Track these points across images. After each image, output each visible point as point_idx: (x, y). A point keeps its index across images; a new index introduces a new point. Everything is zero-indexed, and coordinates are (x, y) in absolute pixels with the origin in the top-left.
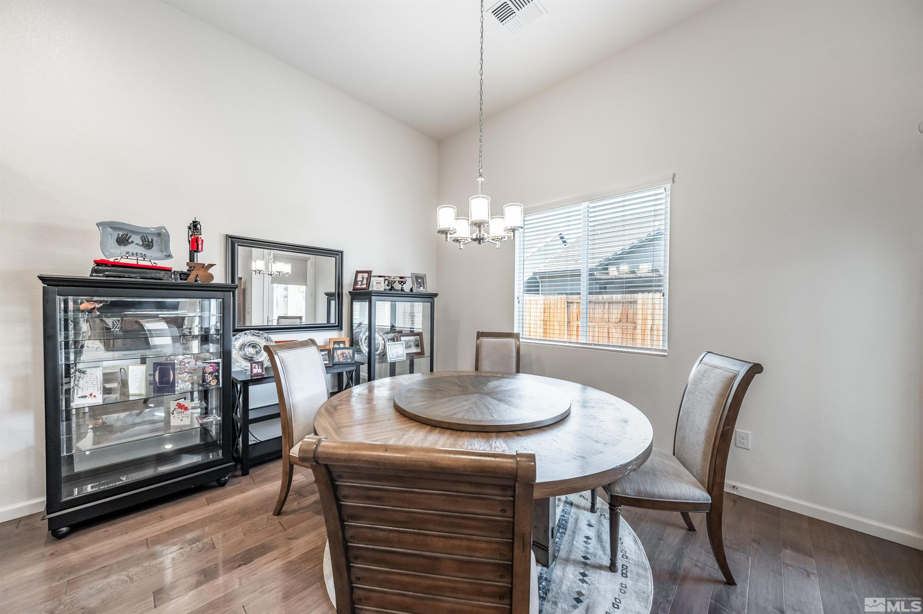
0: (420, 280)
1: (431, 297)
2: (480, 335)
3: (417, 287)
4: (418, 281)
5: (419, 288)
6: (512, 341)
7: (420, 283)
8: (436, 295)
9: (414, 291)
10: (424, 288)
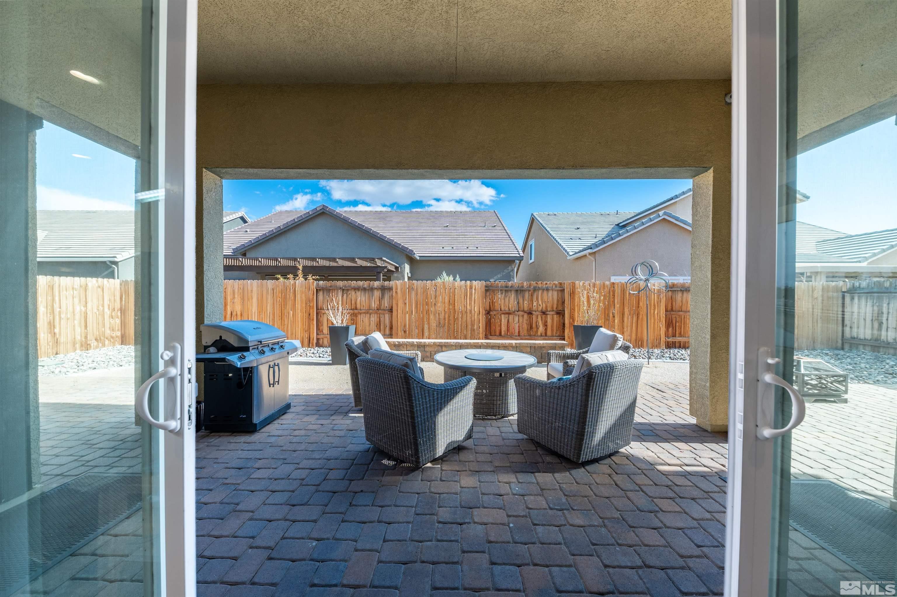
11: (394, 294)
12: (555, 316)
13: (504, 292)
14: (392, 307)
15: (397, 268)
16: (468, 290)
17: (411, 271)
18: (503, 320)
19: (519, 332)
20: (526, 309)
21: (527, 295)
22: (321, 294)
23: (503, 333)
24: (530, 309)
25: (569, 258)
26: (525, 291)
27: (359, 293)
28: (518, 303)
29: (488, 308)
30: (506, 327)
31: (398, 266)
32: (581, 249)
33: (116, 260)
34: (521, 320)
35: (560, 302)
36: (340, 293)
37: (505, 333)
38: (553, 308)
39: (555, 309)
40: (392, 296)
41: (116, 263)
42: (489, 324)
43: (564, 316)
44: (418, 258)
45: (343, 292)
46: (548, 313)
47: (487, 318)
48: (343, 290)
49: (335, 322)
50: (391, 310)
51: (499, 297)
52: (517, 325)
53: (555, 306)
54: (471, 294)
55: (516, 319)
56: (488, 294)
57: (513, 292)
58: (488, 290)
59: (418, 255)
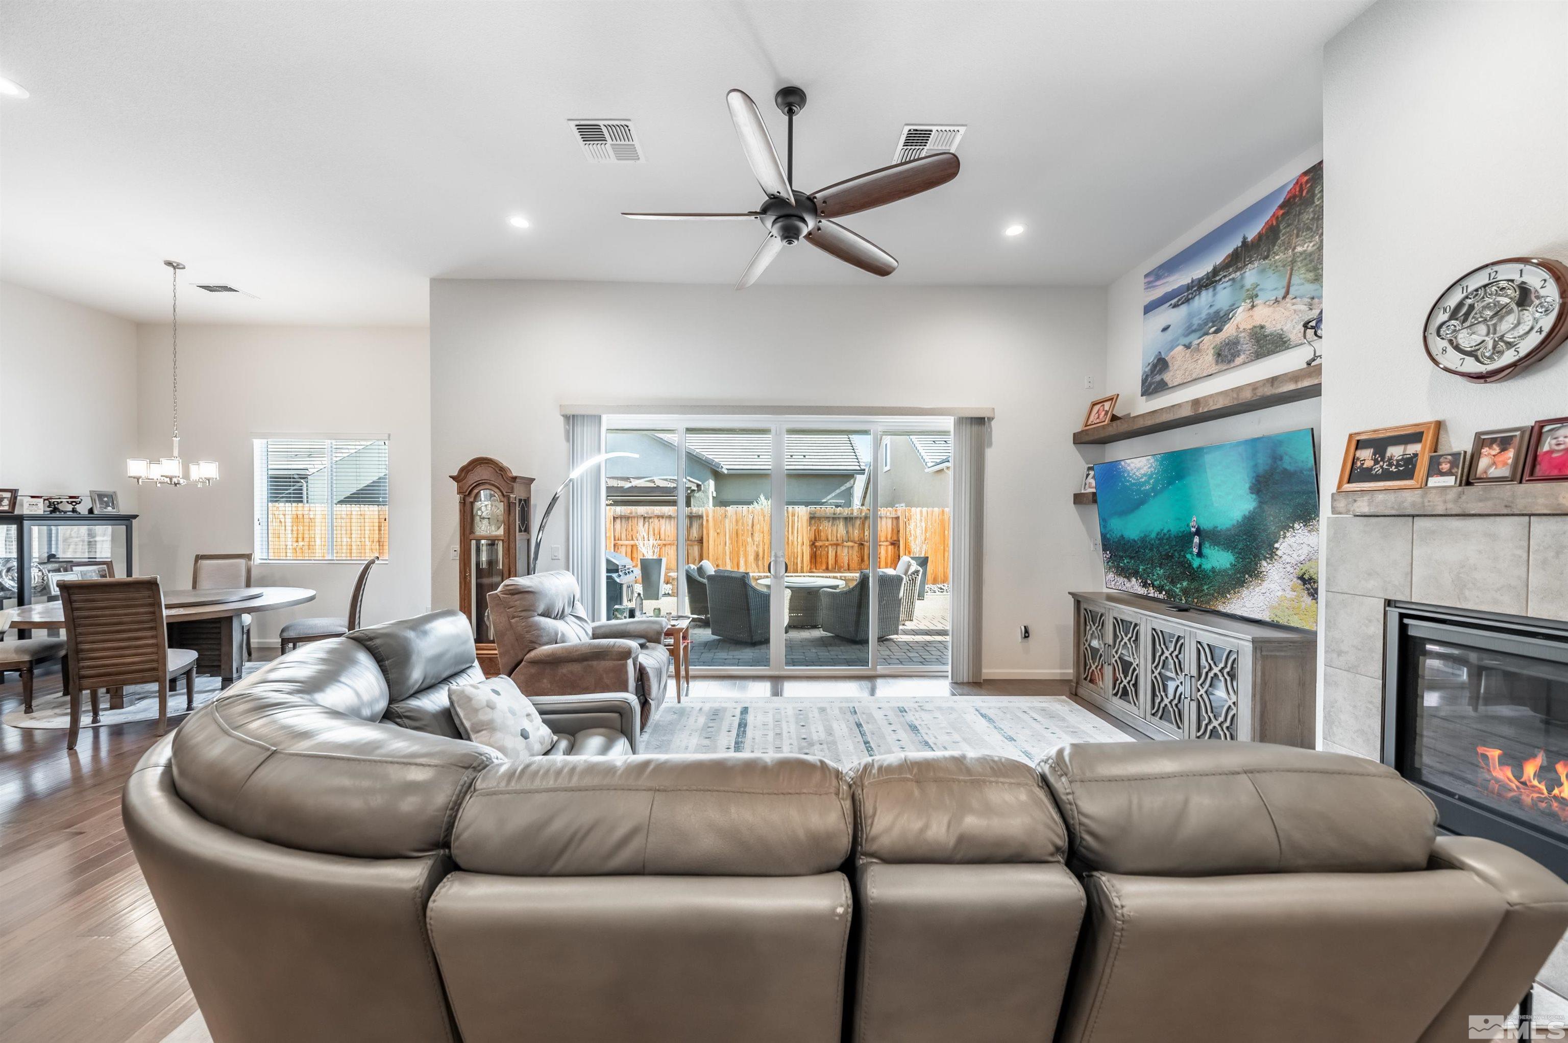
0: (106, 499)
1: (127, 519)
2: (199, 558)
3: (100, 507)
4: (103, 500)
5: (106, 508)
6: (242, 562)
7: (106, 502)
8: (135, 517)
9: (96, 512)
10: (113, 508)
11: (705, 523)
12: (890, 547)
13: (831, 519)
14: (702, 538)
15: (698, 486)
16: (790, 517)
17: (717, 489)
18: (830, 552)
19: (849, 565)
20: (856, 539)
21: (858, 522)
22: (618, 521)
23: (830, 567)
24: (861, 539)
25: (927, 470)
26: (856, 518)
27: (663, 521)
28: (847, 532)
29: (813, 539)
30: (834, 560)
31: (700, 483)
32: (938, 461)
33: (307, 472)
34: (850, 552)
35: (895, 531)
36: (641, 522)
37: (832, 567)
38: (887, 538)
39: (889, 539)
40: (702, 524)
41: (305, 477)
42: (814, 558)
43: (899, 547)
44: (726, 472)
45: (644, 520)
46: (881, 543)
47: (812, 549)
48: (645, 518)
49: (646, 554)
50: (701, 541)
51: (826, 527)
52: (846, 558)
53: (889, 537)
54: (793, 522)
55: (846, 550)
56: (813, 522)
57: (841, 520)
58: (813, 518)
59: (725, 467)
